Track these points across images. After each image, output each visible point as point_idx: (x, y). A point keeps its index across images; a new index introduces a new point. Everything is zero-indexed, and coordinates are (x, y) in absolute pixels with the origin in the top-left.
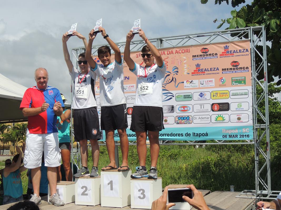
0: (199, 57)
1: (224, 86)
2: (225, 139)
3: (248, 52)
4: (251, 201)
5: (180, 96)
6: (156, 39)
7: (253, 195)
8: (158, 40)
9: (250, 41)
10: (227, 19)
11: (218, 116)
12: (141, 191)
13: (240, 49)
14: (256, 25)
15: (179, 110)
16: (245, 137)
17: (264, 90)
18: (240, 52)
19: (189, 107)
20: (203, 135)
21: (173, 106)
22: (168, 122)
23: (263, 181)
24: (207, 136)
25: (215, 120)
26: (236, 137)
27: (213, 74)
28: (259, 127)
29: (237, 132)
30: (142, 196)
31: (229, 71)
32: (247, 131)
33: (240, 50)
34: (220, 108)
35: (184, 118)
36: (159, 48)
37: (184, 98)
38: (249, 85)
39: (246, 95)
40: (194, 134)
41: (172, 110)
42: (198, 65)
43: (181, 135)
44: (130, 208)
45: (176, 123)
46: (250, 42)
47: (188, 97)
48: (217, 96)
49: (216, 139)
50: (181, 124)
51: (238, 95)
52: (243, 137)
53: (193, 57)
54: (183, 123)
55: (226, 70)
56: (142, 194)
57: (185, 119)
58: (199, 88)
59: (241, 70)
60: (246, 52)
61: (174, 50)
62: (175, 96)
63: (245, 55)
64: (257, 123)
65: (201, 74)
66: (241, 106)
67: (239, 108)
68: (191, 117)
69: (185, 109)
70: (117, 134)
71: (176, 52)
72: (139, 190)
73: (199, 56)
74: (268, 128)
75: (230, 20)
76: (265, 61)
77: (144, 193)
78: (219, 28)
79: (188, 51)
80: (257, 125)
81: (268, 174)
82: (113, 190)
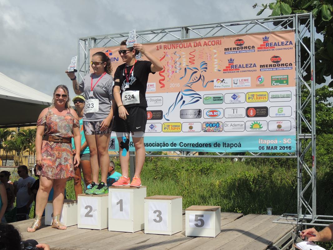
0: (233, 51)
1: (262, 86)
2: (262, 151)
3: (292, 44)
4: (291, 227)
5: (209, 98)
6: (180, 28)
7: (295, 220)
8: (183, 29)
9: (295, 31)
10: (269, 4)
11: (254, 123)
12: (157, 213)
13: (283, 40)
14: (304, 12)
15: (207, 116)
16: (286, 149)
17: (311, 92)
18: (282, 45)
19: (219, 111)
20: (236, 145)
21: (200, 110)
22: (193, 129)
23: (307, 203)
24: (241, 147)
25: (250, 128)
26: (275, 149)
27: (249, 71)
28: (303, 137)
29: (277, 143)
30: (158, 219)
31: (269, 68)
32: (289, 142)
33: (282, 42)
34: (256, 114)
35: (212, 125)
36: (184, 39)
37: (214, 100)
38: (292, 86)
39: (288, 97)
40: (224, 145)
41: (198, 115)
42: (231, 61)
43: (208, 145)
44: (144, 233)
45: (204, 130)
46: (295, 33)
47: (218, 99)
48: (253, 98)
49: (250, 150)
50: (209, 131)
51: (279, 97)
52: (284, 149)
53: (225, 50)
54: (211, 131)
55: (264, 67)
56: (158, 216)
57: (214, 126)
58: (232, 89)
59: (283, 67)
60: (289, 45)
61: (202, 42)
62: (202, 97)
63: (288, 49)
64: (301, 132)
65: (234, 71)
66: (282, 111)
67: (280, 114)
68: (221, 124)
69: (215, 114)
70: (132, 143)
71: (204, 43)
72: (155, 212)
73: (233, 48)
74: (314, 139)
75: (273, 6)
76: (313, 57)
77: (161, 216)
78: (259, 15)
79: (220, 43)
80: (301, 135)
81: (313, 195)
82: (123, 210)
